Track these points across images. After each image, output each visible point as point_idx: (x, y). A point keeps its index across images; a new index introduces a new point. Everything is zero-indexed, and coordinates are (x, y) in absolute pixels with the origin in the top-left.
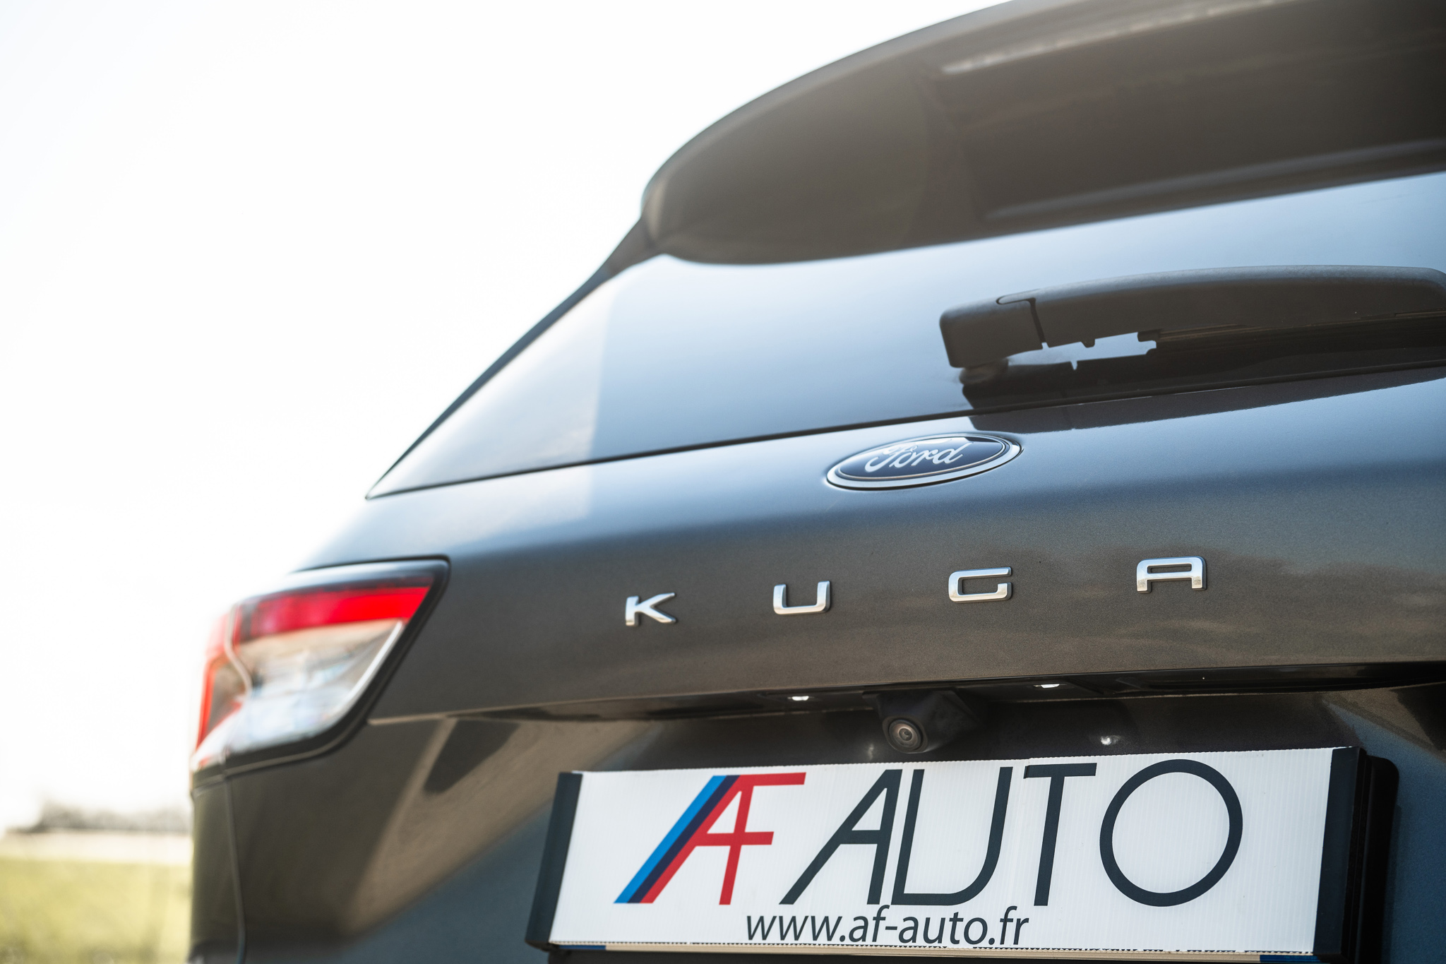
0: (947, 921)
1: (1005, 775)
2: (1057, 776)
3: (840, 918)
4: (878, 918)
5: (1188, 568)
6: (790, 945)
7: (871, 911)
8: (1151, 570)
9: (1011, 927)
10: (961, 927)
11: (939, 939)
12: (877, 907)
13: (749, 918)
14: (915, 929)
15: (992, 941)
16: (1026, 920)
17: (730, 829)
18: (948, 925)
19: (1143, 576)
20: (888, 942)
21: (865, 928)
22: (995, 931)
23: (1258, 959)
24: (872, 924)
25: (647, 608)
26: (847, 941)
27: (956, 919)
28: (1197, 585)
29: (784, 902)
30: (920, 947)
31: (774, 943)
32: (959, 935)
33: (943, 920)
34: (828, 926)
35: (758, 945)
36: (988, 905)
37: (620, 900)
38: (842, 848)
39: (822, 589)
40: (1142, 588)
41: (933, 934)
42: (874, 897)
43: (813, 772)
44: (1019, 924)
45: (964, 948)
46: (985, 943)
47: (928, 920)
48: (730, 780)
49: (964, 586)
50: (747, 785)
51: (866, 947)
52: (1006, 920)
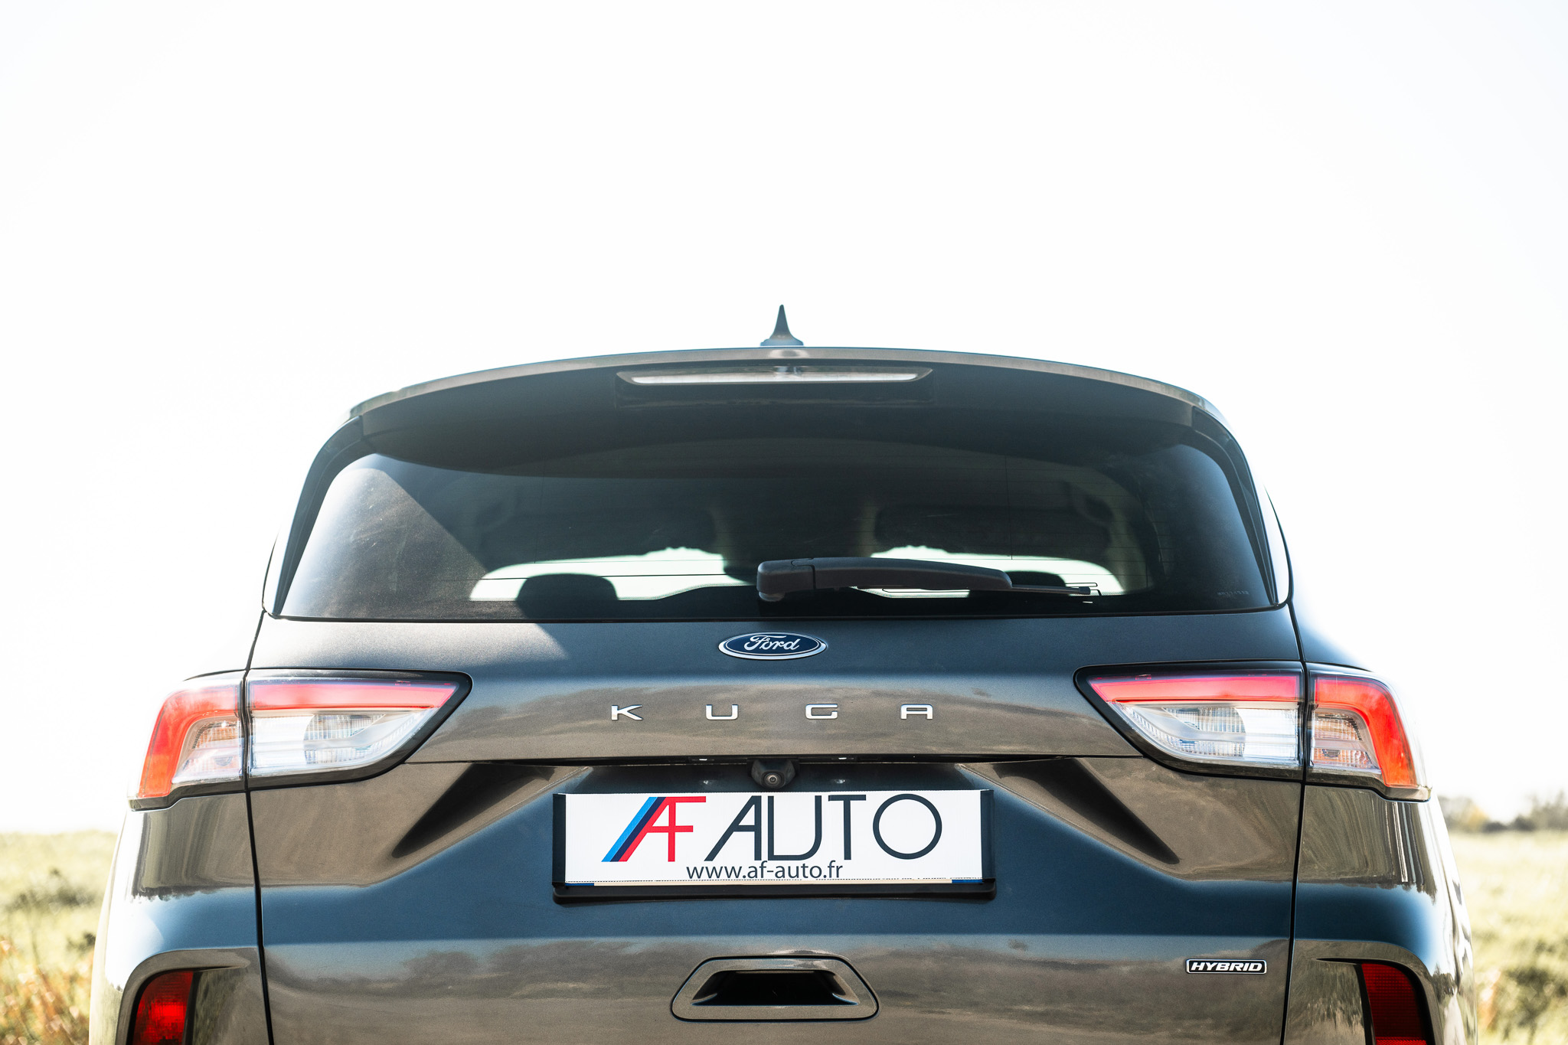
0: (800, 868)
1: (818, 800)
2: (847, 800)
3: (741, 867)
4: (762, 867)
5: (926, 710)
6: (714, 881)
7: (758, 864)
8: (908, 709)
9: (834, 870)
10: (807, 871)
11: (797, 876)
12: (760, 862)
13: (688, 868)
14: (783, 871)
15: (825, 876)
16: (841, 867)
17: (666, 824)
18: (801, 870)
19: (904, 713)
20: (769, 879)
21: (756, 871)
22: (825, 871)
23: (951, 882)
24: (759, 870)
25: (624, 711)
26: (747, 878)
27: (804, 867)
28: (930, 717)
29: (707, 859)
30: (787, 881)
31: (705, 880)
32: (807, 873)
33: (797, 868)
34: (734, 871)
35: (695, 881)
36: (820, 859)
37: (605, 860)
38: (735, 834)
39: (735, 709)
40: (904, 716)
41: (793, 873)
42: (758, 856)
43: (710, 796)
44: (838, 868)
45: (810, 881)
46: (822, 877)
47: (789, 867)
48: (660, 801)
49: (814, 712)
50: (672, 803)
51: (758, 881)
52: (830, 867)
